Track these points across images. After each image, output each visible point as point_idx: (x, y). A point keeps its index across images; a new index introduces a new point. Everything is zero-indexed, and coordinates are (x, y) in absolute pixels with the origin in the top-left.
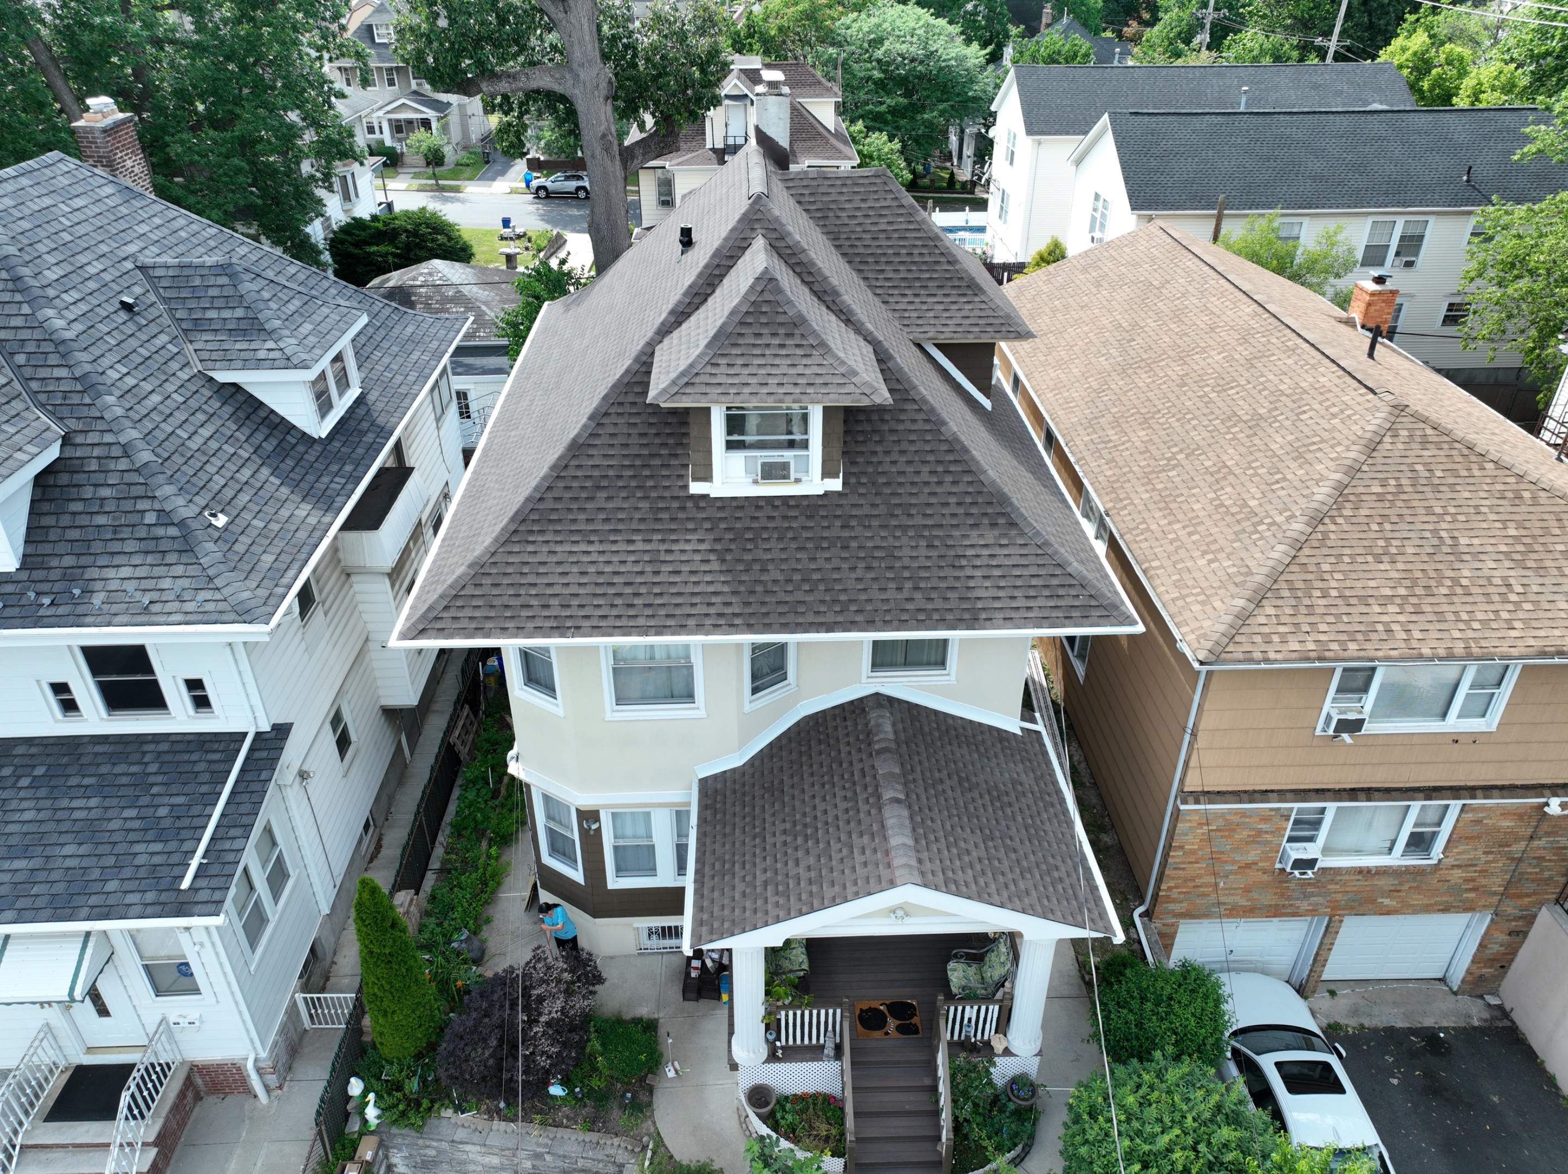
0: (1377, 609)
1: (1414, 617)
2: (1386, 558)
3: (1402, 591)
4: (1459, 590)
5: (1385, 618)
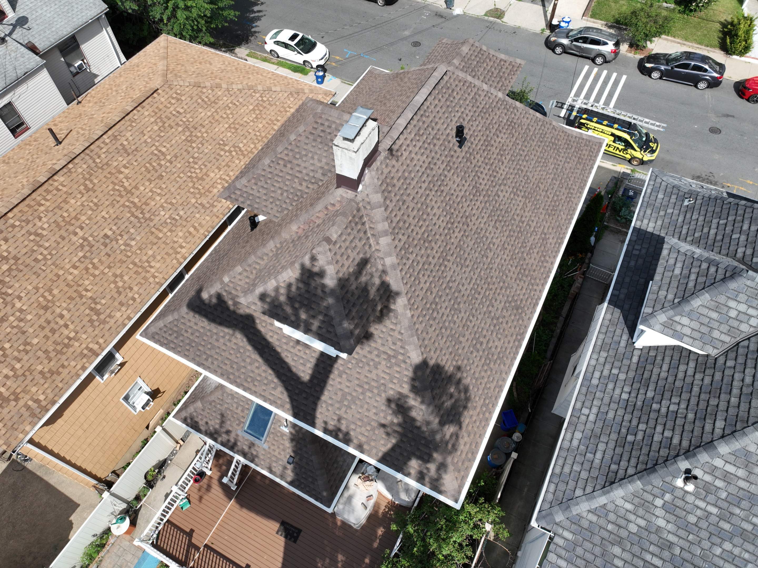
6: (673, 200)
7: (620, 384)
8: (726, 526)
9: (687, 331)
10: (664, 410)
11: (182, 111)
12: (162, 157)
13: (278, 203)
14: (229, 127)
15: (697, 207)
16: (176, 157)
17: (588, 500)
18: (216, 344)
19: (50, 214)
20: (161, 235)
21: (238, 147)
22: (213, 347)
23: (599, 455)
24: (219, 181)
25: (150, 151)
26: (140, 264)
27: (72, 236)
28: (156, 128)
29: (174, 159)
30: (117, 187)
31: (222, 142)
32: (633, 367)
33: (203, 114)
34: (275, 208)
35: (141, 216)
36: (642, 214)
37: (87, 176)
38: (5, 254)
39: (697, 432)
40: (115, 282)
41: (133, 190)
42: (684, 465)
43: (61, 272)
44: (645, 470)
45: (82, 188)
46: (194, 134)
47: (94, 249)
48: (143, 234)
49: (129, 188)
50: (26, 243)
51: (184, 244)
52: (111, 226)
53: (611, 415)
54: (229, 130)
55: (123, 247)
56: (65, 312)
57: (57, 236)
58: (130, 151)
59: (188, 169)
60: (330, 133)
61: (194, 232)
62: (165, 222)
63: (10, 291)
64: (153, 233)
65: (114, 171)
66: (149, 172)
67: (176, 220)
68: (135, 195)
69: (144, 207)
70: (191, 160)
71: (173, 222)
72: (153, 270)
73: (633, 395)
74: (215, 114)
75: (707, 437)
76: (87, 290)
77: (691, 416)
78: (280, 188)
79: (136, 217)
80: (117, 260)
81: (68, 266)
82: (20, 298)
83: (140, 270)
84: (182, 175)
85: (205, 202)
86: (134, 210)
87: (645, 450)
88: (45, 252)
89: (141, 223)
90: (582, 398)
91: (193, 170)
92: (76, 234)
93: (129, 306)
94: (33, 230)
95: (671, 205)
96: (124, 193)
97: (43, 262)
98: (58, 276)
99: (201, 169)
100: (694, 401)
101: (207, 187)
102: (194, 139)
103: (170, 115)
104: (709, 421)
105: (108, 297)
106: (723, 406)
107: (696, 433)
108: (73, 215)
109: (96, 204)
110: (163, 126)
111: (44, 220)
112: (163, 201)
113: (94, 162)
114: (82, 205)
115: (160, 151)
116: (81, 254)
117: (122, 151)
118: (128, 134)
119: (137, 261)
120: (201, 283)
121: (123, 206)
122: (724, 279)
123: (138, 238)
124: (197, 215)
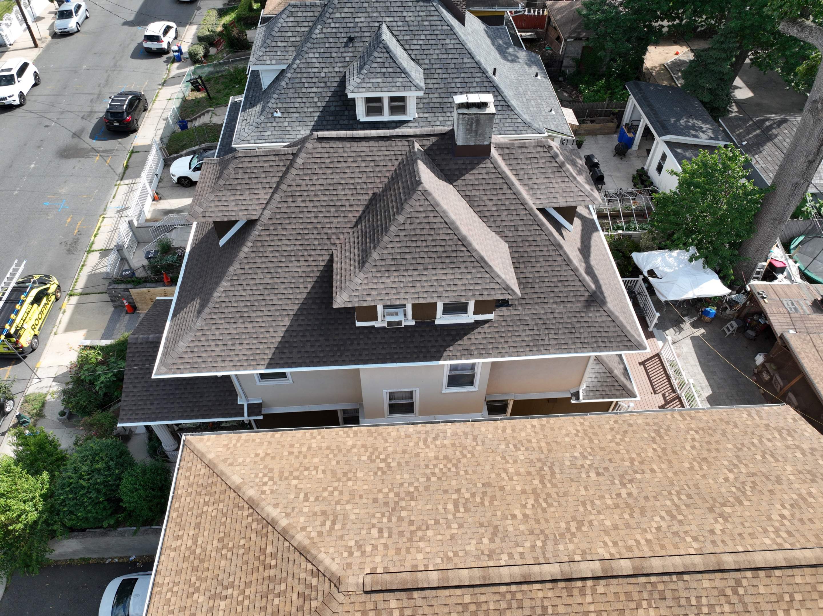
0: (191, 533)
1: (182, 555)
2: (220, 545)
3: (198, 551)
4: (191, 590)
5: (185, 537)
6: (274, 124)
11: (374, 532)
12: (462, 501)
14: (349, 480)
15: (285, 105)
16: (446, 492)
17: (521, 116)
18: (607, 281)
19: (644, 526)
20: (543, 444)
21: (369, 459)
22: (610, 283)
24: (432, 446)
25: (466, 515)
26: (587, 439)
27: (635, 495)
28: (430, 533)
29: (450, 491)
30: (544, 505)
31: (380, 473)
32: (432, 115)
33: (357, 511)
34: (500, 245)
35: (546, 468)
37: (568, 536)
38: (720, 520)
39: (471, 70)
40: (622, 440)
41: (529, 492)
42: (490, 75)
43: (670, 475)
45: (585, 529)
46: (397, 499)
47: (620, 473)
49: (532, 497)
50: (690, 517)
52: (586, 479)
54: (353, 479)
55: (590, 457)
56: (688, 447)
57: (651, 503)
58: (490, 529)
59: (449, 474)
60: (437, 185)
62: (527, 449)
63: (734, 490)
64: (549, 450)
65: (532, 522)
66: (494, 496)
67: (515, 445)
68: (533, 487)
69: (534, 473)
71: (519, 445)
72: (579, 428)
74: (343, 502)
76: (655, 450)
80: (606, 453)
81: (659, 475)
82: (726, 480)
83: (590, 435)
84: (462, 473)
85: (469, 441)
86: (548, 477)
88: (675, 498)
89: (552, 463)
92: (629, 495)
94: (675, 522)
96: (543, 496)
98: (675, 474)
99: (435, 466)
100: (453, 76)
101: (449, 449)
102: (402, 495)
103: (395, 536)
105: (638, 436)
107: (473, 71)
108: (618, 511)
109: (584, 504)
110: (419, 528)
111: (655, 526)
112: (509, 466)
113: (545, 545)
114: (599, 512)
115: (456, 508)
116: (638, 476)
117: (500, 535)
118: (471, 548)
119: (586, 442)
120: (578, 315)
121: (554, 486)
122: (388, 52)
123: (567, 455)
124: (490, 436)
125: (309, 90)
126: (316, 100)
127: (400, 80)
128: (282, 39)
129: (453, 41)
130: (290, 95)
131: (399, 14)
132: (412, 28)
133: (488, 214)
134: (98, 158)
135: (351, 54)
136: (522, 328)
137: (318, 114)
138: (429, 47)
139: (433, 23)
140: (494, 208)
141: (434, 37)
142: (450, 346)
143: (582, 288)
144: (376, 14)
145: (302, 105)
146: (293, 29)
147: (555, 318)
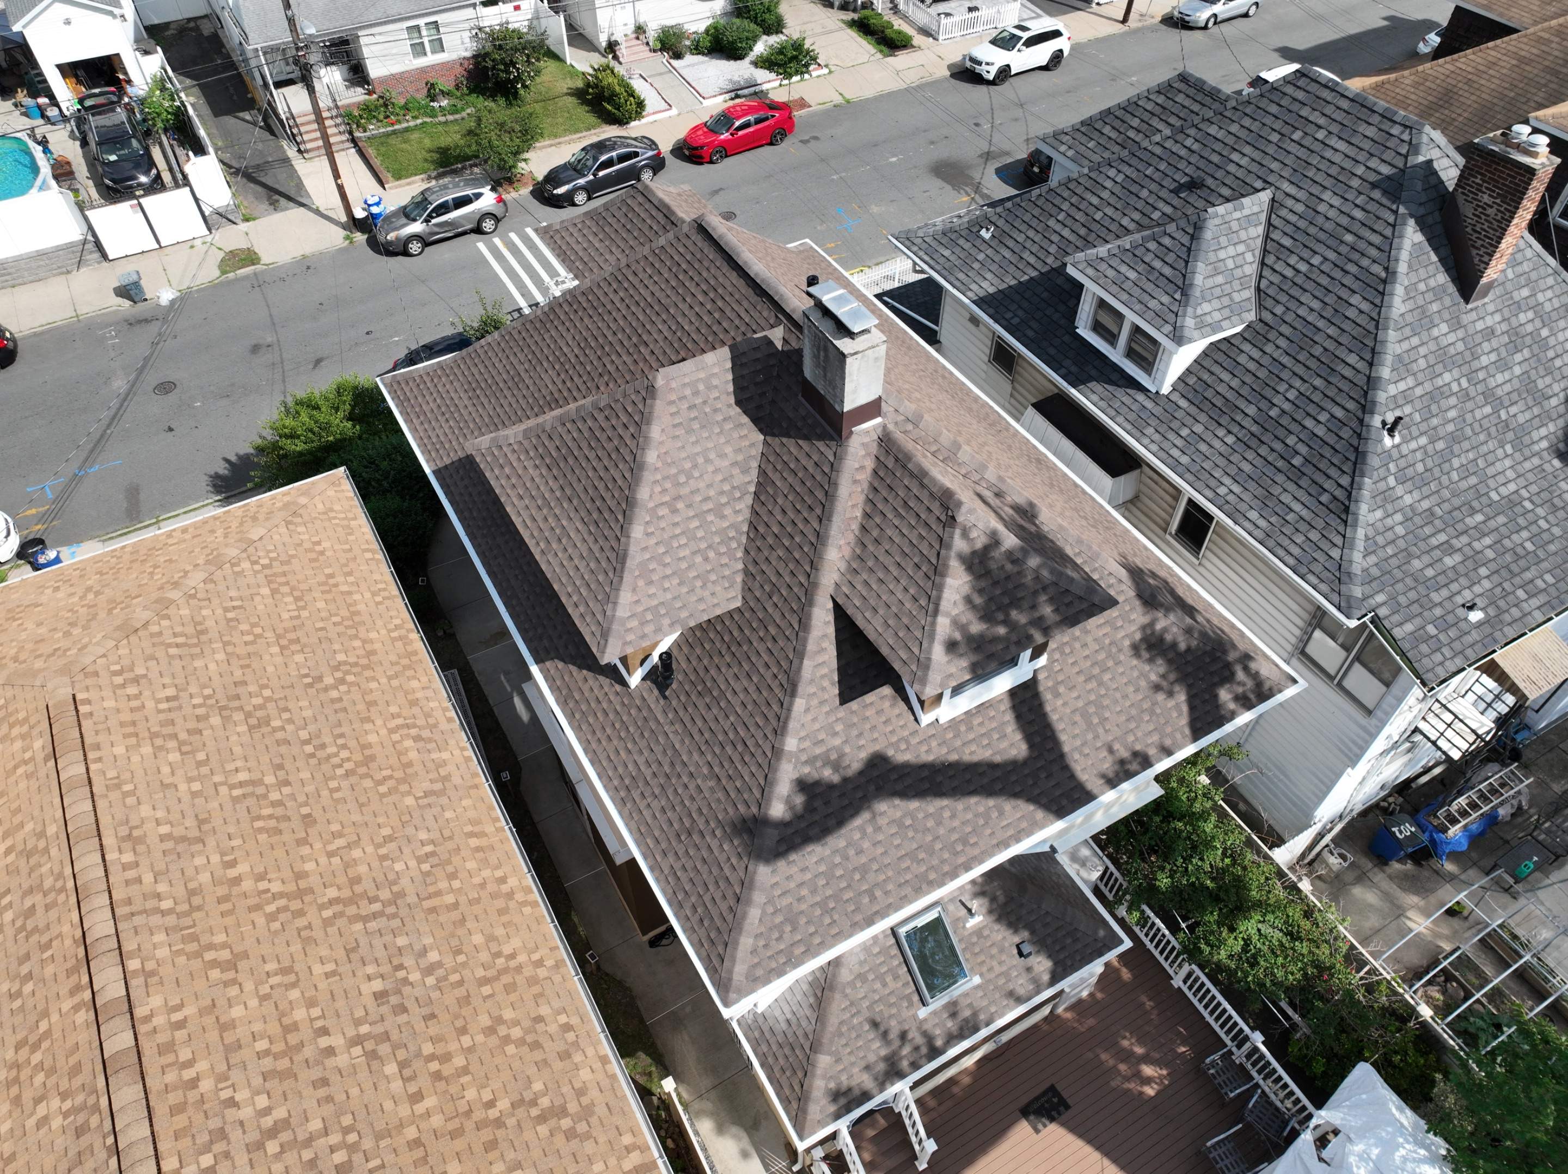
6: (967, 246)
7: (1208, 436)
8: (1440, 445)
9: (1217, 316)
10: (1287, 406)
11: (171, 692)
13: (713, 577)
14: (282, 648)
15: (1007, 228)
16: (279, 767)
17: (1352, 548)
18: (863, 859)
19: (236, 1076)
20: (450, 899)
21: (340, 664)
22: (864, 870)
23: (1297, 507)
24: (396, 737)
25: (225, 799)
26: (491, 973)
27: (330, 1062)
28: (174, 757)
29: (281, 774)
30: (271, 908)
31: (309, 680)
32: (1193, 410)
33: (212, 666)
34: (718, 589)
35: (377, 907)
36: (958, 284)
37: (193, 947)
39: (1345, 386)
40: (507, 1040)
41: (303, 884)
42: (1376, 421)
43: (411, 1133)
44: (1355, 464)
45: (215, 974)
46: (248, 708)
47: (395, 1035)
48: (424, 928)
49: (291, 887)
50: (277, 1167)
51: (499, 873)
52: (359, 973)
53: (1246, 467)
54: (286, 652)
55: (430, 981)
57: (308, 1091)
58: (195, 833)
59: (326, 767)
60: (705, 402)
61: (483, 842)
62: (427, 874)
64: (433, 910)
65: (221, 891)
66: (280, 832)
67: (433, 854)
68: (318, 889)
69: (358, 889)
70: (309, 749)
71: (434, 860)
72: (522, 958)
73: (1235, 429)
74: (230, 649)
75: (1361, 380)
76: (491, 1104)
77: (1318, 382)
78: (694, 553)
79: (375, 916)
80: (454, 1008)
81: (404, 1111)
83: (506, 979)
84: (333, 784)
85: (426, 785)
86: (352, 910)
87: (1327, 452)
88: (334, 1139)
89: (394, 916)
90: (1198, 484)
91: (336, 760)
92: (330, 1051)
93: (576, 1044)
94: (253, 1136)
95: (973, 251)
96: (295, 905)
97: (358, 1158)
98: (416, 1143)
99: (344, 747)
100: (1300, 370)
101: (394, 761)
102: (260, 714)
103: (162, 717)
104: (1340, 368)
105: (532, 1070)
106: (1330, 345)
107: (1346, 388)
108: (274, 1028)
109: (285, 971)
110: (181, 743)
111: (242, 1096)
112: (370, 849)
113: (164, 913)
114: (264, 998)
115: (241, 784)
116: (391, 1069)
117: (180, 848)
118: (145, 810)
119: (480, 973)
120: (713, 825)
121: (327, 923)
122: (1193, 237)
123: (428, 941)
124: (449, 814)
125: (1058, 227)
126: (1053, 249)
127: (1166, 299)
128: (1117, 124)
129: (1365, 306)
130: (1027, 217)
131: (1315, 190)
132: (1312, 230)
133: (762, 529)
134: (966, 199)
135: (1168, 210)
136: (642, 744)
137: (1034, 274)
138: (1309, 286)
139: (1362, 245)
140: (776, 529)
141: (1337, 274)
142: (563, 660)
143: (757, 794)
144: (1275, 166)
145: (1028, 244)
146: (1146, 116)
147: (686, 786)
